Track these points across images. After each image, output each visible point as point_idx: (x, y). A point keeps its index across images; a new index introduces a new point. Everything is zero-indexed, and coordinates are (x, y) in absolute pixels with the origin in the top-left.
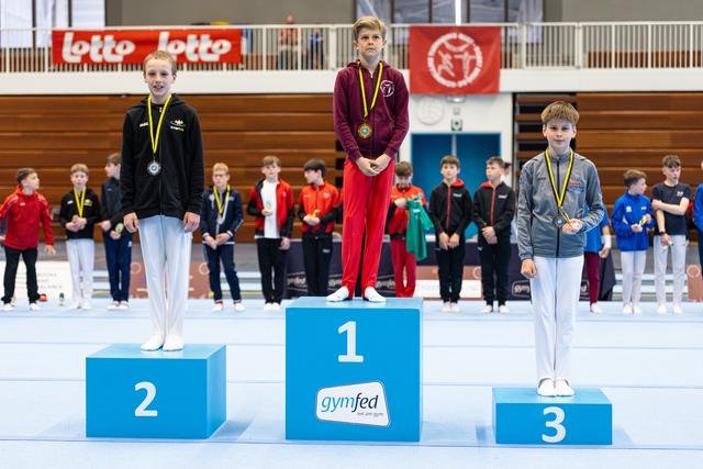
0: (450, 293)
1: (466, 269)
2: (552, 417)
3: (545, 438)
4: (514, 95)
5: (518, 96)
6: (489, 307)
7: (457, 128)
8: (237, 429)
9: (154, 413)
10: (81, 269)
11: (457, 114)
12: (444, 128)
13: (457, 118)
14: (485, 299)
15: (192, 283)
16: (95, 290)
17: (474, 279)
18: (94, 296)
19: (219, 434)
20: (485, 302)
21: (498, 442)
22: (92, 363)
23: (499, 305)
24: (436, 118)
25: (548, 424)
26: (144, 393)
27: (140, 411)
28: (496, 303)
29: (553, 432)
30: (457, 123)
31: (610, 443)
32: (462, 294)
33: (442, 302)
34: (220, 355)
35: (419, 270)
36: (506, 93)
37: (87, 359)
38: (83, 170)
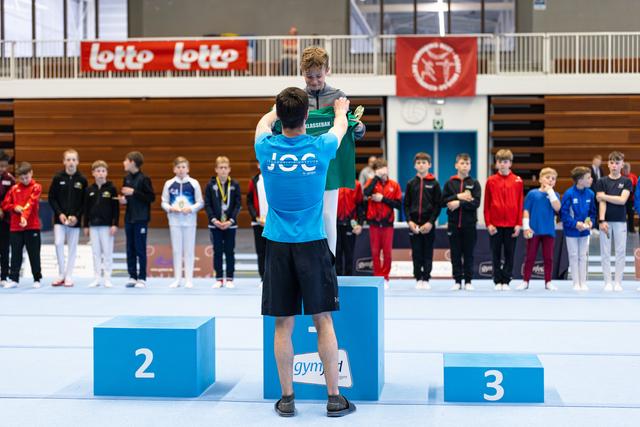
0: (422, 273)
1: (436, 252)
2: (492, 379)
3: (486, 397)
4: (489, 97)
5: (493, 99)
6: (458, 285)
7: (438, 127)
8: (223, 389)
9: (151, 375)
10: (102, 251)
11: (438, 114)
12: (426, 126)
13: (438, 118)
14: (454, 278)
15: (196, 264)
16: (114, 270)
17: (445, 260)
18: (113, 276)
19: (207, 394)
20: (454, 281)
21: (445, 401)
22: (99, 333)
23: (466, 283)
24: (420, 118)
25: (489, 385)
26: (143, 358)
27: (140, 374)
28: (463, 281)
29: (493, 392)
30: (438, 123)
31: (543, 402)
32: (432, 274)
33: (415, 280)
34: (209, 326)
35: (394, 252)
36: (481, 96)
37: (95, 329)
38: (103, 166)
